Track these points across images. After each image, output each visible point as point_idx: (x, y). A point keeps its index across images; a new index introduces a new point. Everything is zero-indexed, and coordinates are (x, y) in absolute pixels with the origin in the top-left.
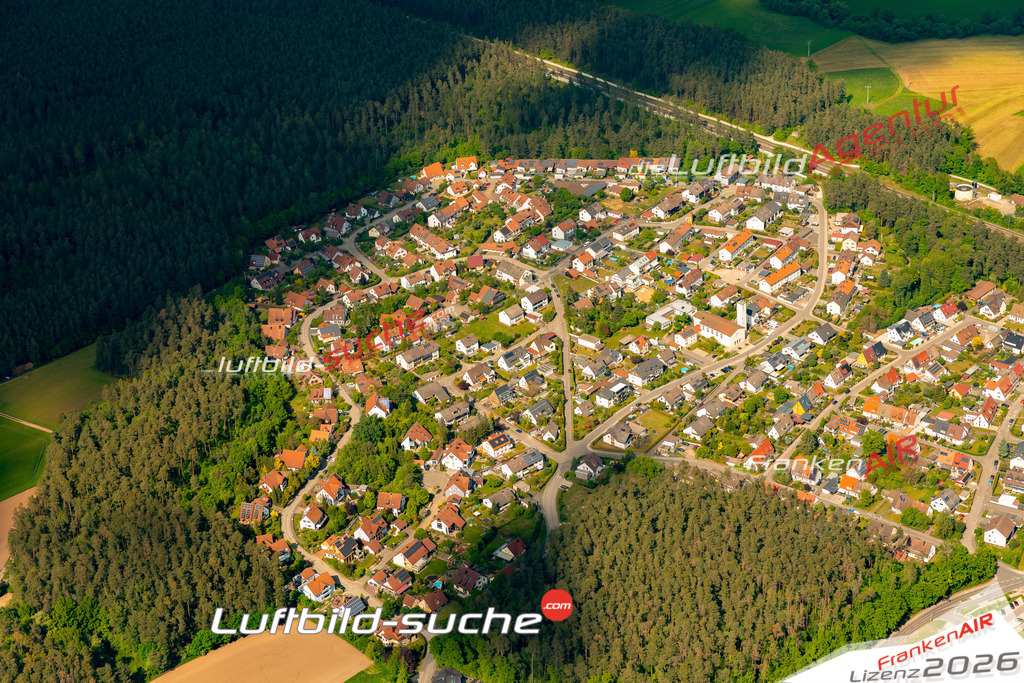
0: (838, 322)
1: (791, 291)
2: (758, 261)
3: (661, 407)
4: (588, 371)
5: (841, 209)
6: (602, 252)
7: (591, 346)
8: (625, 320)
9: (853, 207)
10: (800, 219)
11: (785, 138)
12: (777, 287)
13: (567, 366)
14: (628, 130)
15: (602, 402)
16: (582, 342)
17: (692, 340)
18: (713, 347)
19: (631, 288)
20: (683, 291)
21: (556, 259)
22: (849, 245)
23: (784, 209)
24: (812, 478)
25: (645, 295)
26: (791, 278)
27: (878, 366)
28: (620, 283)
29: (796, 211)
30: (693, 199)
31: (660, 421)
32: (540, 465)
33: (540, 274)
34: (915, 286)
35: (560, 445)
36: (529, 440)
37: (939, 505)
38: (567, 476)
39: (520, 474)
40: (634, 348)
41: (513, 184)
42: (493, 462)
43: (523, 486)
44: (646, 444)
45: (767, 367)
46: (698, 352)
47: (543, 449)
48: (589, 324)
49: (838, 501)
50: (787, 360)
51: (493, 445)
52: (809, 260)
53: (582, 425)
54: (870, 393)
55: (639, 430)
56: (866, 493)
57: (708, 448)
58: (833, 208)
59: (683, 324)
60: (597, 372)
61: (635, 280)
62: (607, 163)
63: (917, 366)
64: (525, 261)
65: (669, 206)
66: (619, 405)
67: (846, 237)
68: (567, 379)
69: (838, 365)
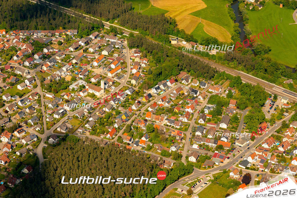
0: (135, 86)
1: (119, 76)
2: (107, 66)
3: (77, 117)
4: (50, 105)
5: (134, 47)
6: (52, 63)
7: (51, 96)
8: (62, 87)
9: (138, 47)
10: (120, 50)
11: (113, 23)
12: (114, 74)
13: (43, 104)
14: (58, 20)
15: (56, 116)
16: (47, 95)
17: (86, 94)
18: (93, 96)
19: (63, 76)
20: (82, 76)
21: (36, 66)
22: (137, 60)
23: (114, 47)
24: (130, 140)
25: (68, 78)
26: (118, 72)
27: (149, 101)
28: (60, 74)
29: (118, 48)
30: (83, 44)
31: (77, 123)
32: (35, 139)
33: (31, 71)
34: (160, 74)
35: (42, 132)
36: (31, 130)
37: (173, 149)
38: (45, 143)
39: (29, 143)
40: (66, 97)
41: (19, 39)
42: (19, 139)
43: (31, 147)
44: (72, 131)
45: (112, 102)
46: (88, 98)
47: (36, 134)
48: (49, 89)
49: (139, 148)
50: (119, 100)
51: (19, 132)
52: (124, 65)
53: (49, 125)
54: (148, 111)
55: (70, 126)
56: (149, 146)
57: (94, 131)
58: (131, 47)
59: (82, 88)
60: (53, 106)
61: (65, 73)
62: (52, 31)
63: (163, 101)
64: (25, 67)
65: (75, 47)
66: (62, 117)
67: (136, 57)
68: (43, 108)
69: (136, 102)
